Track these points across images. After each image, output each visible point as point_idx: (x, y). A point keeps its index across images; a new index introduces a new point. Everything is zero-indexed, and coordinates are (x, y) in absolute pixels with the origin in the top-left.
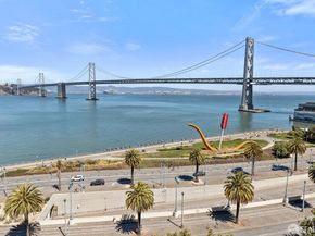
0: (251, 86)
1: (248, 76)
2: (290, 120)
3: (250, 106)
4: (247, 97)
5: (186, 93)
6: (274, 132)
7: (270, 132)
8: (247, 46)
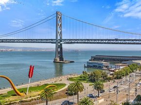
0: (61, 44)
1: (59, 38)
2: (85, 67)
3: (61, 59)
4: (59, 52)
5: (19, 50)
6: (72, 76)
7: (69, 76)
8: (57, 17)
